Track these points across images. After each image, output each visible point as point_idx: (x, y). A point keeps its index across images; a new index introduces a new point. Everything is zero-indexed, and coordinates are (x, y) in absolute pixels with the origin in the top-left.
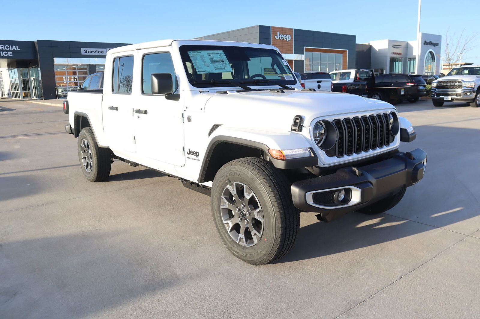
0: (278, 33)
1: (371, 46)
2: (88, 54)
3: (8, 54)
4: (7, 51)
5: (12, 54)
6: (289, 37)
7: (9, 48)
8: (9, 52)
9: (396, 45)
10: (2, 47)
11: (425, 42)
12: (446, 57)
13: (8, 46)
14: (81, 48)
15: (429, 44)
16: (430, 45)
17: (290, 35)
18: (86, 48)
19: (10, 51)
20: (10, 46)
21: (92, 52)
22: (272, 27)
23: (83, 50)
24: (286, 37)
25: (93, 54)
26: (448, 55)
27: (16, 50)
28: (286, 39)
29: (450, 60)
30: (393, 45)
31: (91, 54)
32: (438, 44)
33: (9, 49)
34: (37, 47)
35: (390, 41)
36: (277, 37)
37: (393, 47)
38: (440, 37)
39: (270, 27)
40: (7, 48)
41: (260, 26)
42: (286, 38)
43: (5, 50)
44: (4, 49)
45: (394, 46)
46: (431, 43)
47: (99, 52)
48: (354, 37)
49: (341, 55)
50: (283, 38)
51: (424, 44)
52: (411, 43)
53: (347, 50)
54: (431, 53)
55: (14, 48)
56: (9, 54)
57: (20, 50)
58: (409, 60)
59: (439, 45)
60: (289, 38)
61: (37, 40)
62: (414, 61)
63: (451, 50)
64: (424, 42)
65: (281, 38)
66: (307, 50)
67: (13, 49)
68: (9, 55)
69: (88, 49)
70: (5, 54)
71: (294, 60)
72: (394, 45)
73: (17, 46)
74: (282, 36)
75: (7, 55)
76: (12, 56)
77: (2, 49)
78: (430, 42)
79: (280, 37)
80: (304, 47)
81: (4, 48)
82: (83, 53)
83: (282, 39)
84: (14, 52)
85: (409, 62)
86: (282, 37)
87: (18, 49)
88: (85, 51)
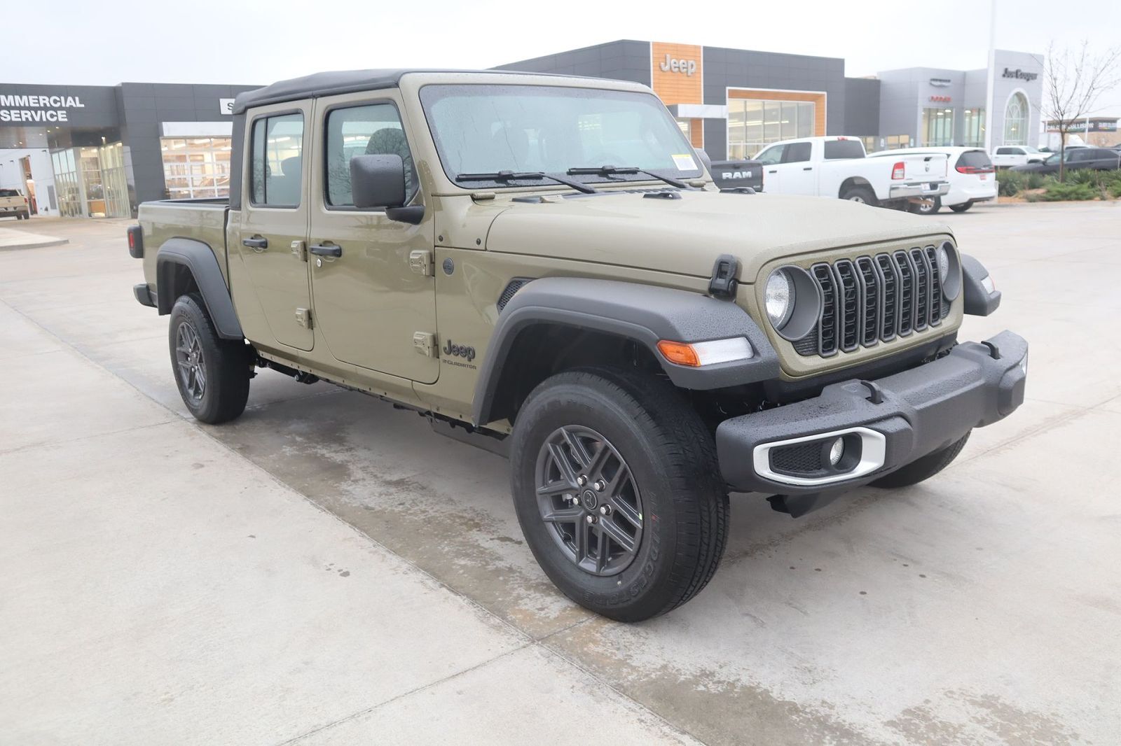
0: (668, 58)
1: (879, 81)
3: (57, 116)
4: (56, 109)
5: (65, 116)
6: (692, 65)
7: (60, 101)
8: (59, 112)
9: (937, 80)
10: (44, 100)
12: (1053, 107)
13: (58, 99)
14: (221, 100)
15: (1014, 75)
16: (1017, 77)
17: (695, 61)
18: (231, 99)
19: (61, 108)
20: (62, 98)
22: (653, 43)
23: (223, 104)
26: (1058, 102)
27: (74, 106)
28: (685, 70)
29: (1062, 115)
30: (931, 80)
32: (1036, 75)
33: (58, 104)
36: (666, 66)
37: (931, 84)
38: (1040, 59)
39: (648, 43)
40: (55, 101)
42: (687, 68)
43: (52, 108)
44: (48, 105)
45: (933, 82)
46: (1019, 73)
48: (841, 63)
49: (811, 105)
50: (678, 67)
51: (1004, 76)
53: (825, 93)
54: (1019, 96)
55: (70, 102)
56: (60, 116)
57: (83, 106)
58: (967, 115)
60: (692, 69)
61: (123, 84)
62: (979, 115)
63: (1063, 91)
64: (1002, 72)
65: (675, 67)
66: (734, 95)
67: (68, 106)
68: (60, 120)
70: (52, 116)
71: (705, 119)
72: (933, 80)
73: (77, 99)
74: (677, 62)
75: (55, 119)
76: (66, 120)
77: (45, 104)
78: (1017, 72)
79: (673, 66)
80: (728, 88)
81: (49, 102)
82: (224, 111)
83: (677, 69)
84: (70, 111)
86: (677, 65)
87: (79, 105)
88: (228, 105)
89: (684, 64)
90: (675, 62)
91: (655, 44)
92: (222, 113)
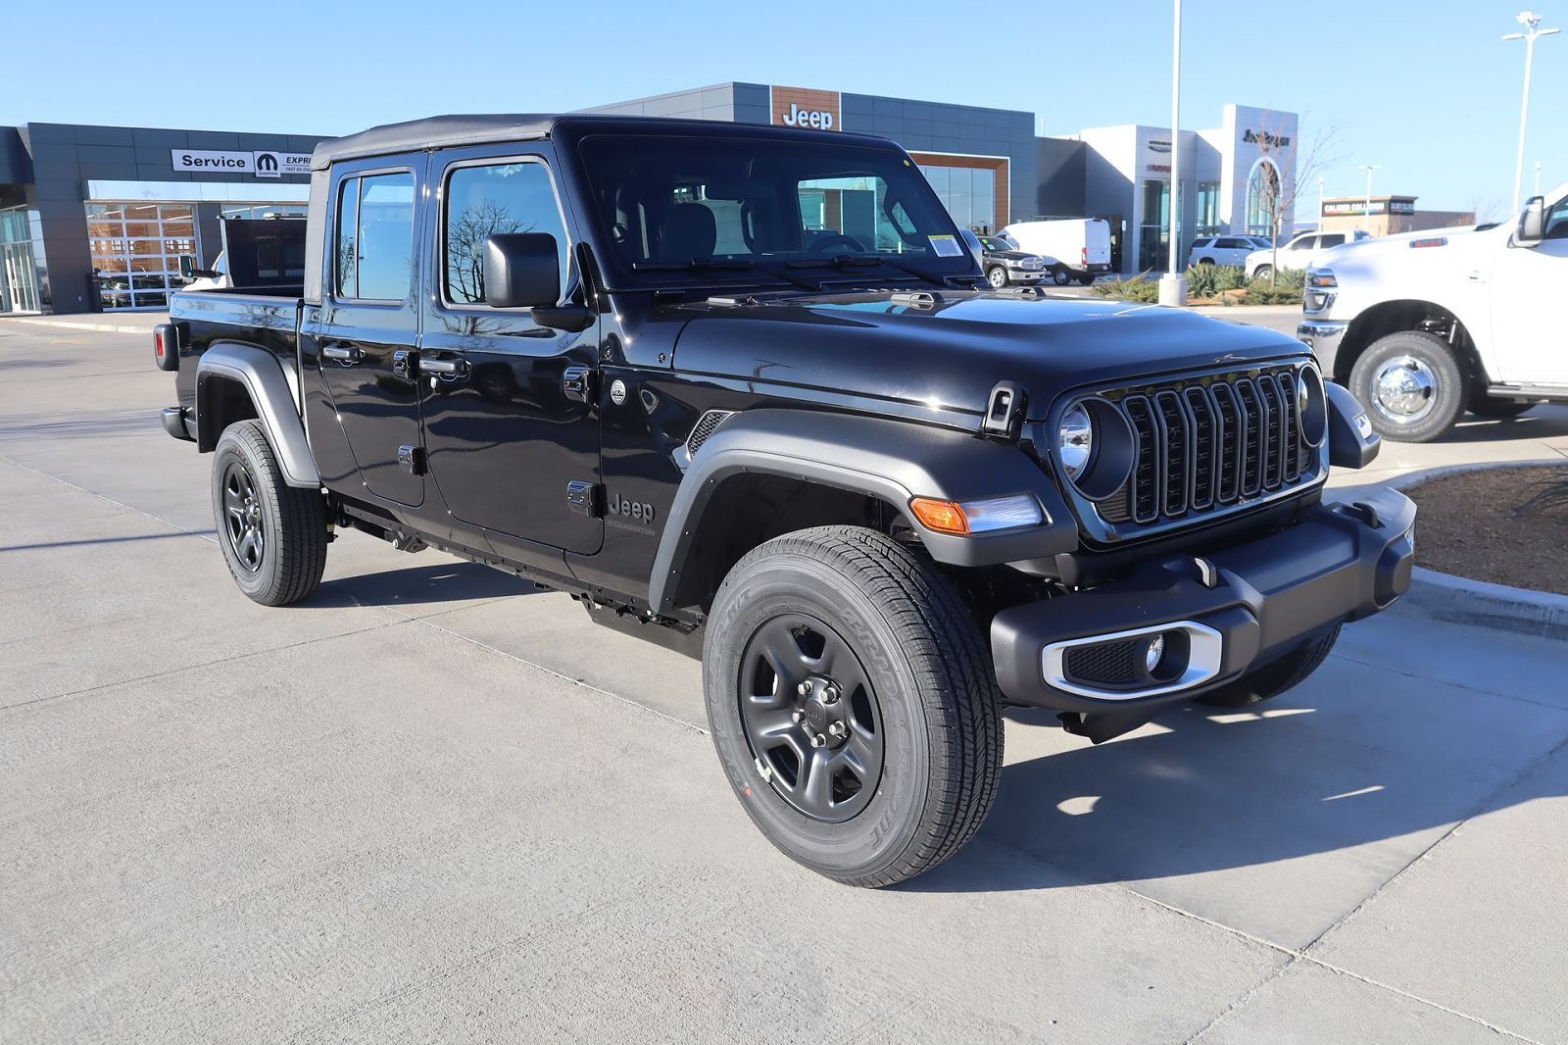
0: (794, 108)
1: (1085, 143)
2: (193, 168)
6: (827, 118)
9: (1159, 143)
11: (1248, 132)
14: (173, 151)
15: (1260, 138)
16: (1263, 142)
17: (831, 113)
18: (189, 149)
21: (206, 161)
23: (177, 155)
24: (818, 119)
25: (210, 168)
28: (818, 125)
30: (1151, 143)
31: (203, 168)
32: (1288, 139)
34: (28, 146)
35: (1142, 131)
36: (791, 119)
37: (1151, 148)
38: (1292, 119)
41: (738, 87)
42: (819, 122)
45: (1153, 145)
46: (1266, 137)
47: (231, 163)
48: (1028, 119)
49: (988, 175)
50: (808, 121)
51: (1245, 140)
52: (1209, 136)
53: (1009, 158)
54: (1266, 167)
58: (1201, 190)
59: (1291, 143)
60: (827, 123)
61: (30, 124)
62: (1215, 191)
64: (1243, 135)
65: (804, 121)
69: (195, 154)
71: (844, 191)
72: (1155, 143)
74: (807, 115)
78: (1263, 133)
79: (800, 118)
82: (179, 165)
83: (806, 125)
85: (1201, 195)
86: (806, 118)
88: (184, 158)
89: (815, 116)
90: (803, 115)
91: (776, 89)
92: (175, 169)
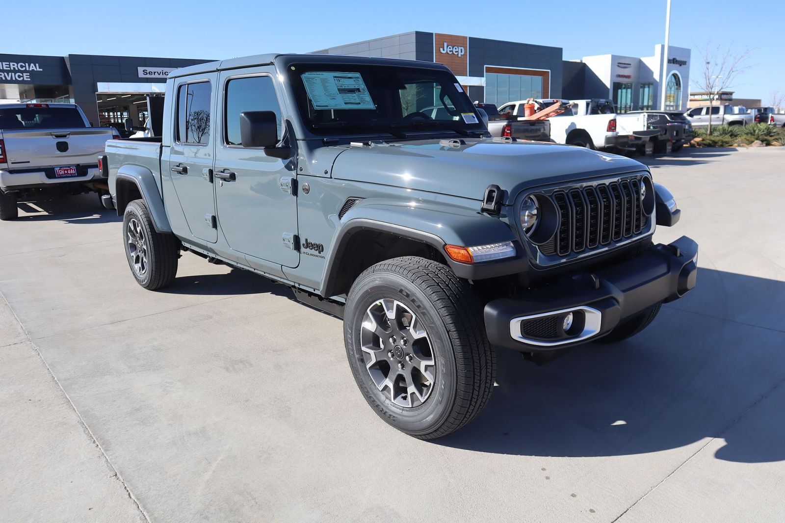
0: (445, 44)
2: (148, 76)
3: (23, 77)
4: (22, 72)
5: (29, 77)
6: (461, 50)
7: (25, 66)
8: (24, 74)
9: (622, 64)
10: (14, 65)
13: (24, 65)
14: (138, 68)
15: (672, 61)
16: (674, 63)
17: (464, 47)
18: (146, 67)
19: (25, 71)
20: (27, 64)
21: (155, 73)
22: (435, 34)
23: (140, 70)
24: (457, 50)
25: (157, 76)
26: (709, 79)
27: (35, 70)
28: (457, 53)
30: (619, 63)
31: (153, 76)
32: (684, 62)
33: (24, 69)
34: (68, 66)
35: (614, 58)
36: (444, 50)
37: (618, 66)
39: (432, 34)
40: (22, 66)
41: (418, 33)
42: (458, 52)
43: (19, 71)
44: (17, 69)
45: (619, 65)
46: (675, 61)
47: (166, 73)
50: (452, 51)
52: (647, 61)
53: (549, 71)
54: (675, 76)
55: (32, 67)
56: (25, 77)
57: (41, 70)
58: (641, 87)
59: (687, 63)
60: (461, 52)
61: (69, 55)
65: (450, 51)
66: (489, 70)
67: (30, 69)
68: (25, 79)
69: (149, 69)
70: (19, 76)
71: (470, 86)
72: (620, 63)
73: (37, 65)
74: (452, 48)
75: (22, 79)
76: (29, 79)
77: (14, 68)
78: (674, 59)
79: (449, 50)
80: (485, 66)
81: (17, 66)
82: (141, 75)
83: (451, 53)
84: (32, 73)
85: (641, 89)
86: (451, 49)
87: (38, 69)
88: (144, 71)
89: (456, 49)
90: (450, 48)
91: (437, 35)
92: (139, 77)
